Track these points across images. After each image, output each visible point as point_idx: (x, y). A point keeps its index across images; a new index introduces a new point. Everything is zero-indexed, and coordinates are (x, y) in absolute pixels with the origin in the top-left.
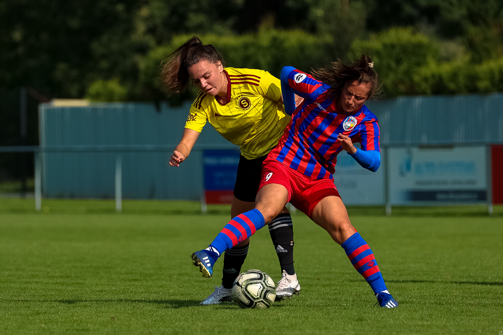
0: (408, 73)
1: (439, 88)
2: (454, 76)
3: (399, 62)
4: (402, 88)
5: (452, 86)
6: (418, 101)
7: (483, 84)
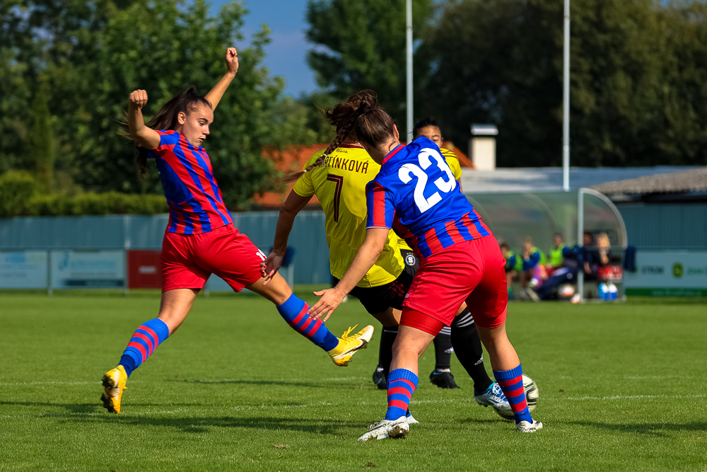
0: (21, 202)
1: (44, 211)
2: (56, 204)
3: (15, 194)
4: (18, 211)
5: (54, 210)
6: (29, 221)
7: (77, 210)
